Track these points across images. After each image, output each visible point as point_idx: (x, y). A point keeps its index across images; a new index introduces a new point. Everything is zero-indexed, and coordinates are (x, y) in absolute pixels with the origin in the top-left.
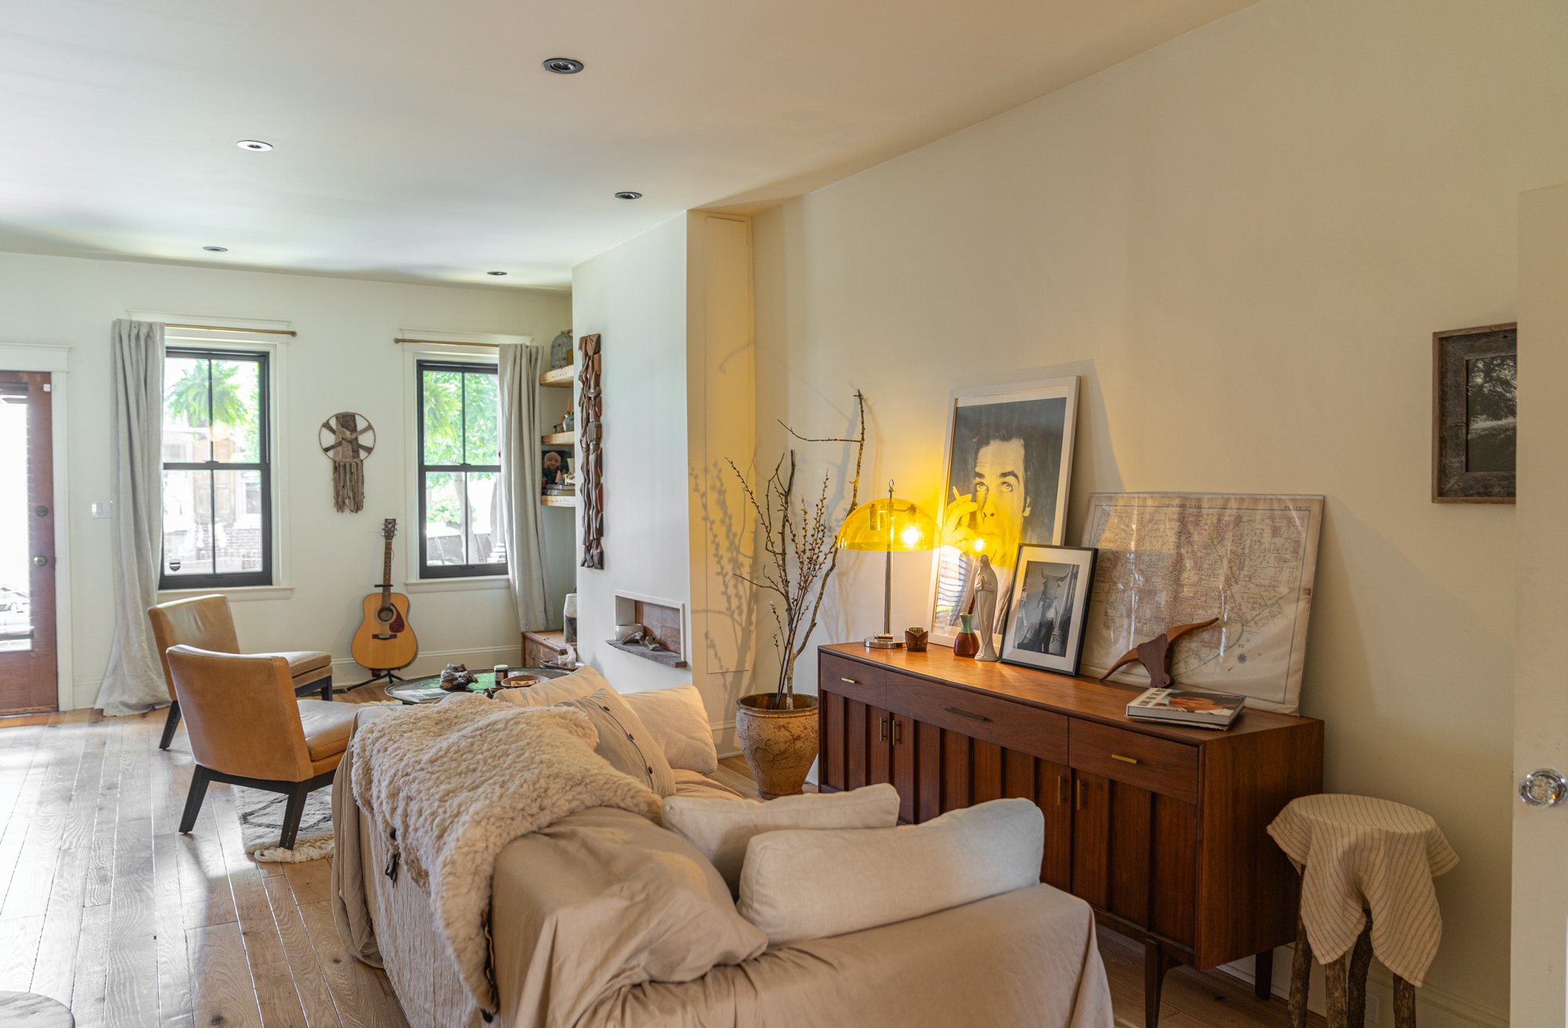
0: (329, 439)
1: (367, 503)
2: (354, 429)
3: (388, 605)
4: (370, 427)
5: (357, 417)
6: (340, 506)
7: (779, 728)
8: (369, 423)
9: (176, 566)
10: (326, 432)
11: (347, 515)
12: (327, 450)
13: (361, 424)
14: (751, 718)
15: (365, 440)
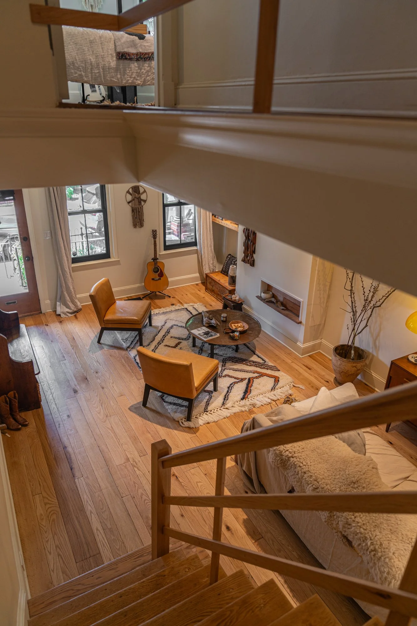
0: (129, 198)
1: (146, 223)
2: (139, 193)
3: (157, 266)
4: (145, 191)
5: (140, 187)
6: (135, 226)
7: (353, 367)
8: (145, 190)
9: (75, 254)
10: (128, 196)
11: (138, 229)
12: (129, 203)
13: (141, 190)
14: (342, 362)
15: (143, 197)
